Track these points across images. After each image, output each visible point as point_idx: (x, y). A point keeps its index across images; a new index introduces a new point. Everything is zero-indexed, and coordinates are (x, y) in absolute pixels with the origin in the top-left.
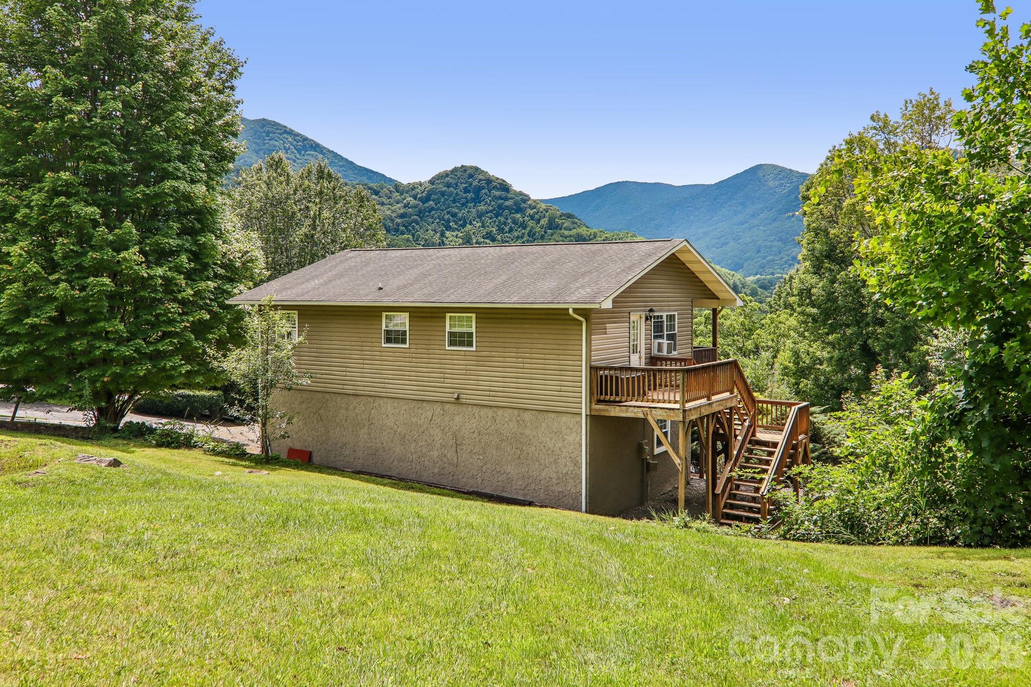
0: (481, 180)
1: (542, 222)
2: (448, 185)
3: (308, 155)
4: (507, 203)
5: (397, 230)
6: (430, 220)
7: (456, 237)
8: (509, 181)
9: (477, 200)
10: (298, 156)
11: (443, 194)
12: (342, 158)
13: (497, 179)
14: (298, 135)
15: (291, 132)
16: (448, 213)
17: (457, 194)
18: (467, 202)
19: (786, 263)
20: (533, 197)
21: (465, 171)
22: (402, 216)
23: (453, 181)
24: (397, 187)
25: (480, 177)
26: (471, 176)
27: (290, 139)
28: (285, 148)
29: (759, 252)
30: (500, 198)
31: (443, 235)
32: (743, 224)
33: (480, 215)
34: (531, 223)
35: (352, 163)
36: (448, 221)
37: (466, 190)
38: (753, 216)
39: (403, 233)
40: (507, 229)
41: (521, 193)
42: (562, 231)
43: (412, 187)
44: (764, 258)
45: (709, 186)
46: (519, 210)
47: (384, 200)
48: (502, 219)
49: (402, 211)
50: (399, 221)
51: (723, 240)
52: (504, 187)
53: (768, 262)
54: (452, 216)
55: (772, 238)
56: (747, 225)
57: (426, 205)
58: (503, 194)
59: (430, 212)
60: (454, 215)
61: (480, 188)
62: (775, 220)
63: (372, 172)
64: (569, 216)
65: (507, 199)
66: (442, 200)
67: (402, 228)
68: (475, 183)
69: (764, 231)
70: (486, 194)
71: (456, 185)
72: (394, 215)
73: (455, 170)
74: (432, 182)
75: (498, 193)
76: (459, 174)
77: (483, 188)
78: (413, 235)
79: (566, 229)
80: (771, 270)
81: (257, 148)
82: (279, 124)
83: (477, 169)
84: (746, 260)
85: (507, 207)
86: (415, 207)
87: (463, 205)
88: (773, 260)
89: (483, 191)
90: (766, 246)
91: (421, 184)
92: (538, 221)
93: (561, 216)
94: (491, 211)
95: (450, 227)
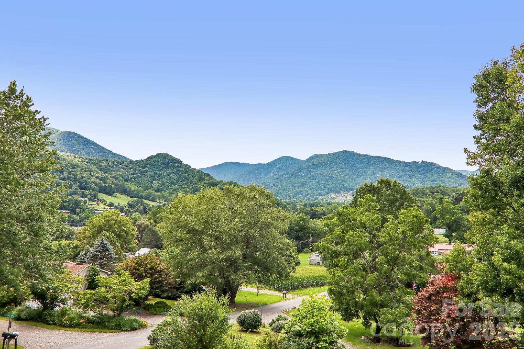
0: (169, 159)
1: (196, 177)
2: (155, 161)
3: (90, 147)
4: (181, 169)
5: (131, 181)
6: (146, 176)
7: (158, 183)
8: (182, 160)
9: (167, 167)
10: (85, 148)
11: (152, 165)
12: (106, 149)
13: (177, 159)
14: (85, 138)
15: (82, 137)
16: (154, 173)
17: (159, 165)
18: (163, 168)
19: (295, 195)
20: (192, 167)
21: (162, 155)
22: (133, 174)
23: (156, 159)
24: (131, 162)
25: (169, 158)
26: (165, 157)
27: (81, 140)
28: (79, 144)
29: (284, 190)
30: (178, 167)
31: (152, 183)
32: (277, 179)
33: (169, 174)
34: (191, 178)
35: (111, 151)
36: (154, 177)
37: (162, 163)
38: (282, 176)
39: (133, 182)
40: (181, 180)
41: (187, 165)
42: (205, 181)
43: (138, 162)
44: (286, 193)
45: (264, 164)
46: (186, 172)
47: (125, 167)
48: (179, 176)
49: (133, 172)
50: (131, 176)
51: (270, 186)
52: (180, 162)
53: (288, 194)
54: (156, 174)
55: (289, 185)
56: (279, 180)
57: (144, 169)
58: (179, 165)
59: (146, 172)
60: (157, 174)
61: (169, 163)
62: (290, 178)
63: (120, 155)
64: (208, 175)
65: (180, 167)
66: (152, 167)
67: (133, 179)
68: (167, 160)
69: (286, 182)
70: (171, 165)
71: (158, 161)
72: (129, 174)
73: (158, 154)
74: (147, 159)
75: (177, 165)
76: (159, 156)
77: (170, 163)
78: (138, 183)
79: (207, 180)
80: (289, 198)
81: (65, 144)
82: (76, 134)
83: (167, 154)
84: (280, 194)
85: (181, 171)
86: (139, 170)
87: (161, 170)
88: (290, 194)
89: (170, 164)
90: (287, 188)
91: (142, 160)
92: (195, 177)
93: (204, 175)
94: (174, 173)
95: (155, 179)
